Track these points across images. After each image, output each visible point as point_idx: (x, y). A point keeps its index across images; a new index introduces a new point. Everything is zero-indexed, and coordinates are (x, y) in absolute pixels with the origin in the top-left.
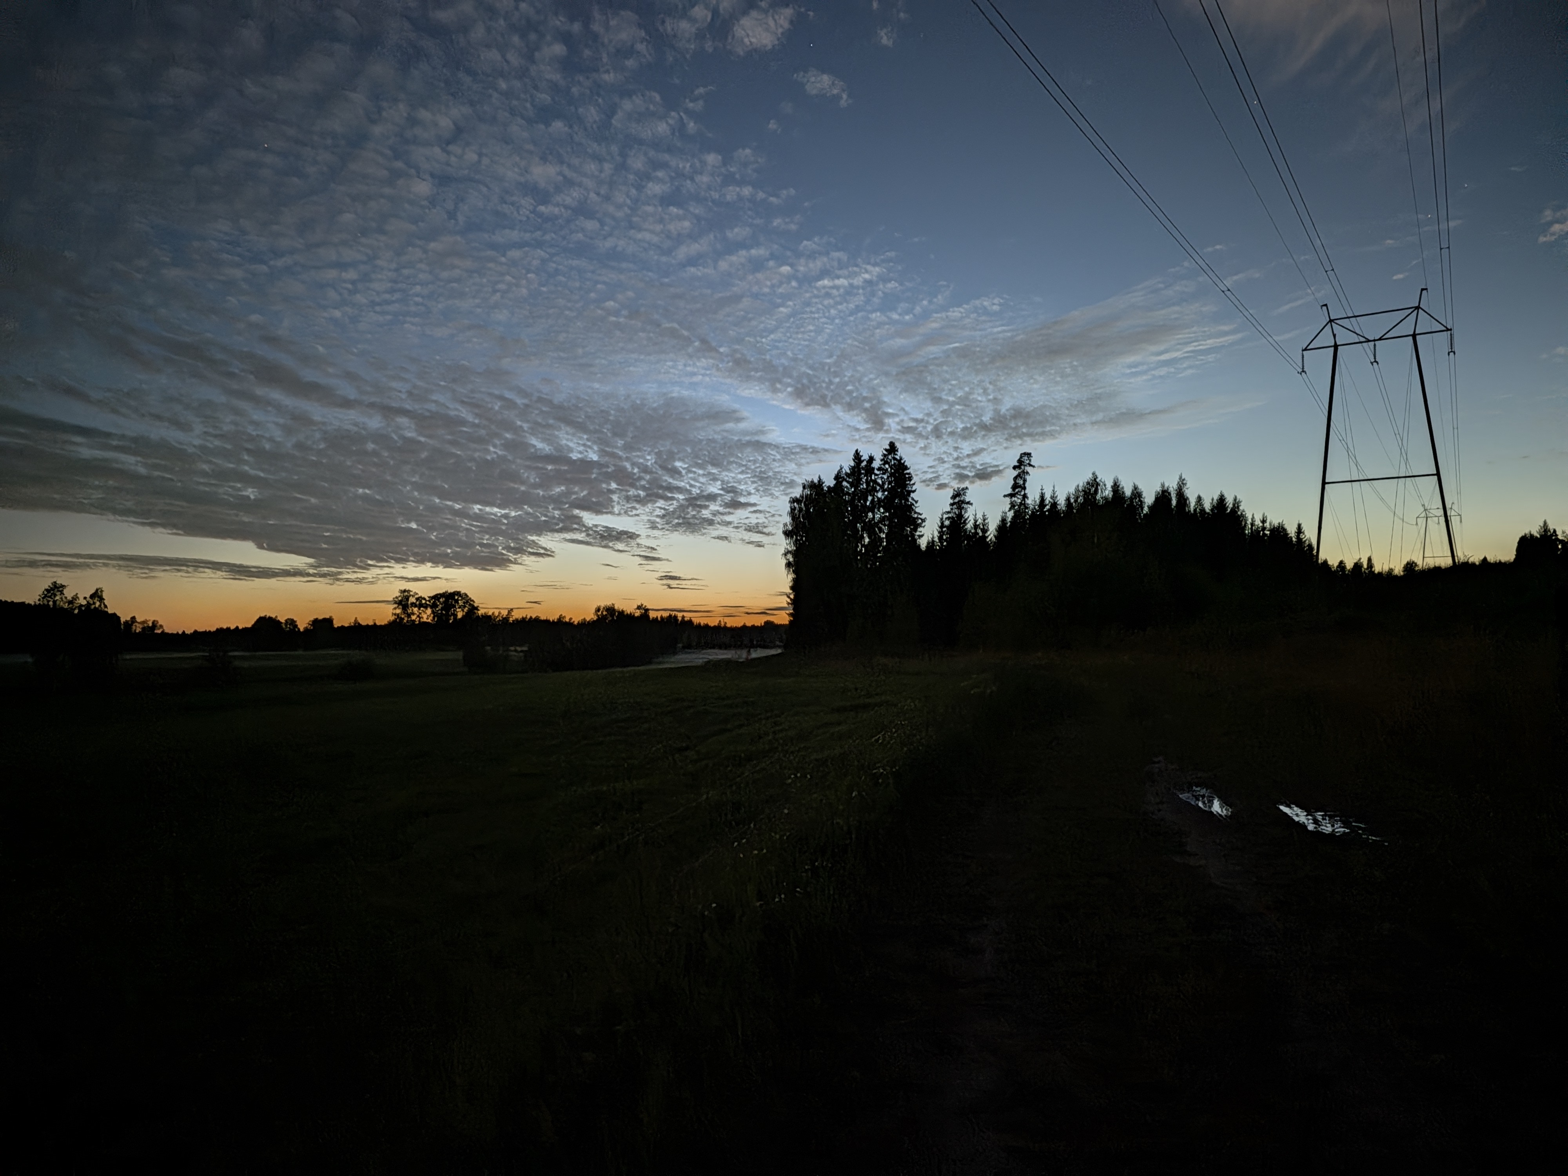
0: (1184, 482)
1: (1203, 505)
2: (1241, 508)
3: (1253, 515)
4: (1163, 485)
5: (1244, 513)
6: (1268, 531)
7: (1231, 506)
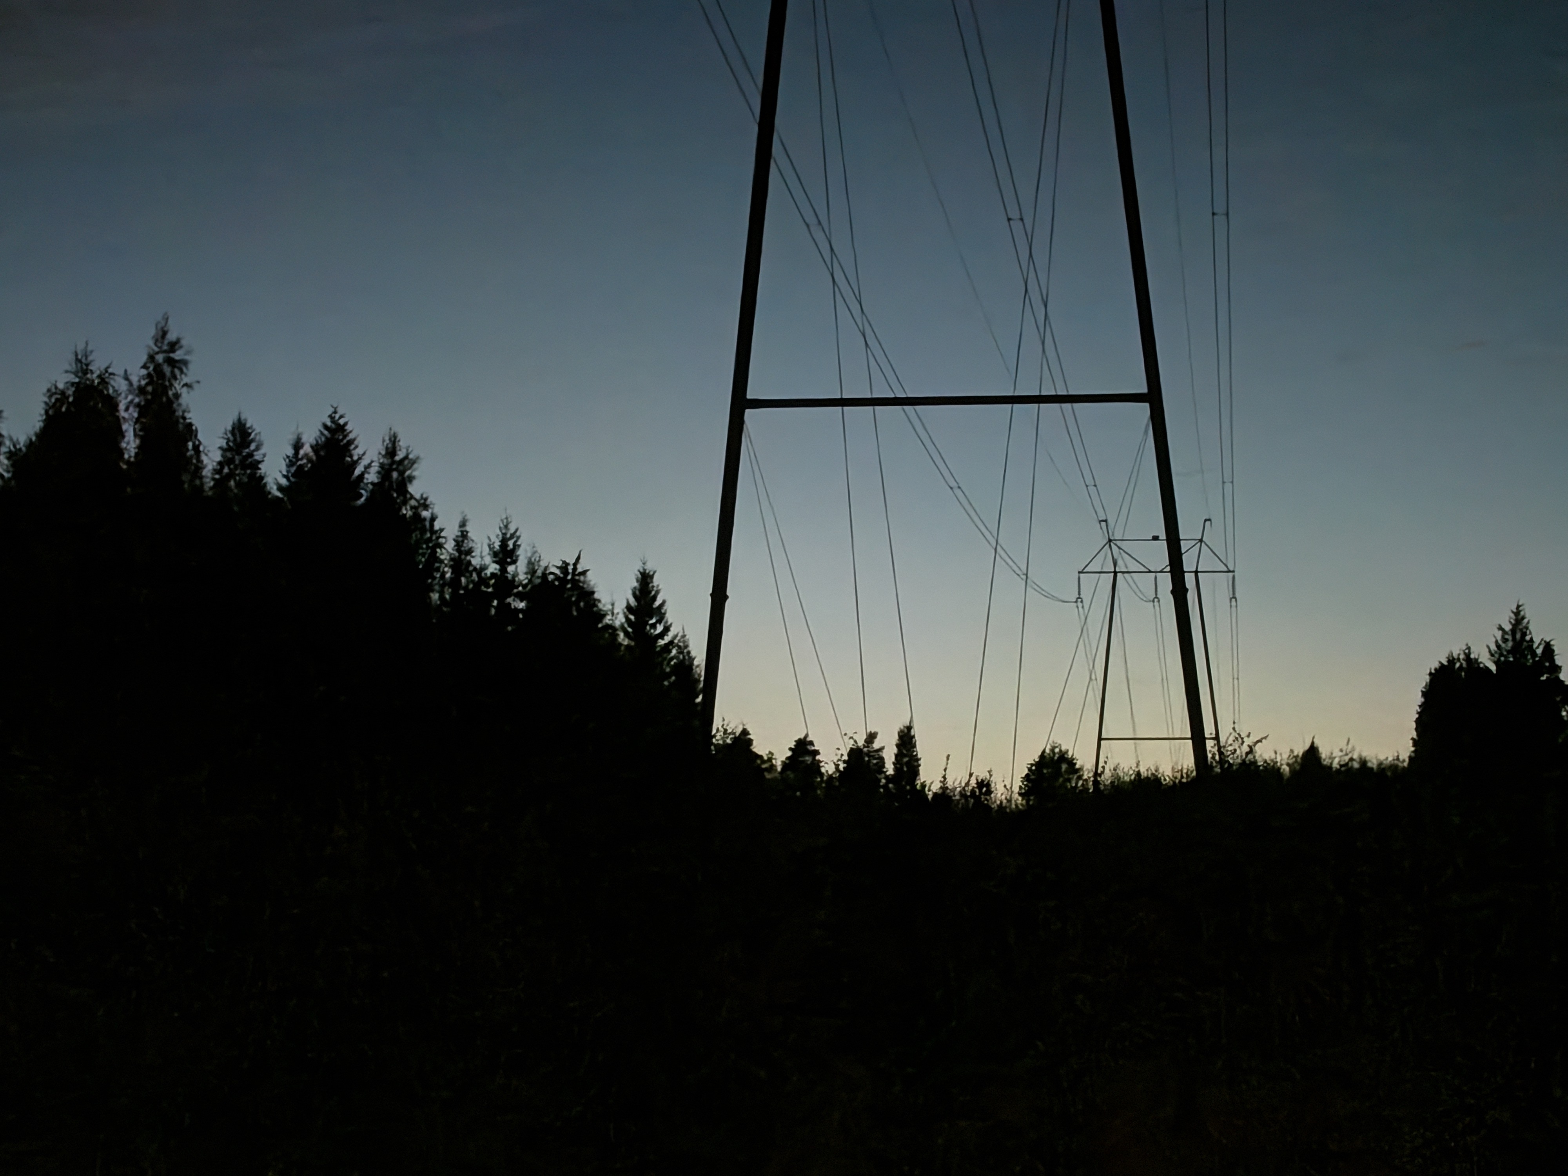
0: (177, 355)
1: (255, 465)
2: (415, 489)
3: (463, 524)
4: (82, 366)
5: (425, 514)
6: (521, 597)
7: (372, 477)
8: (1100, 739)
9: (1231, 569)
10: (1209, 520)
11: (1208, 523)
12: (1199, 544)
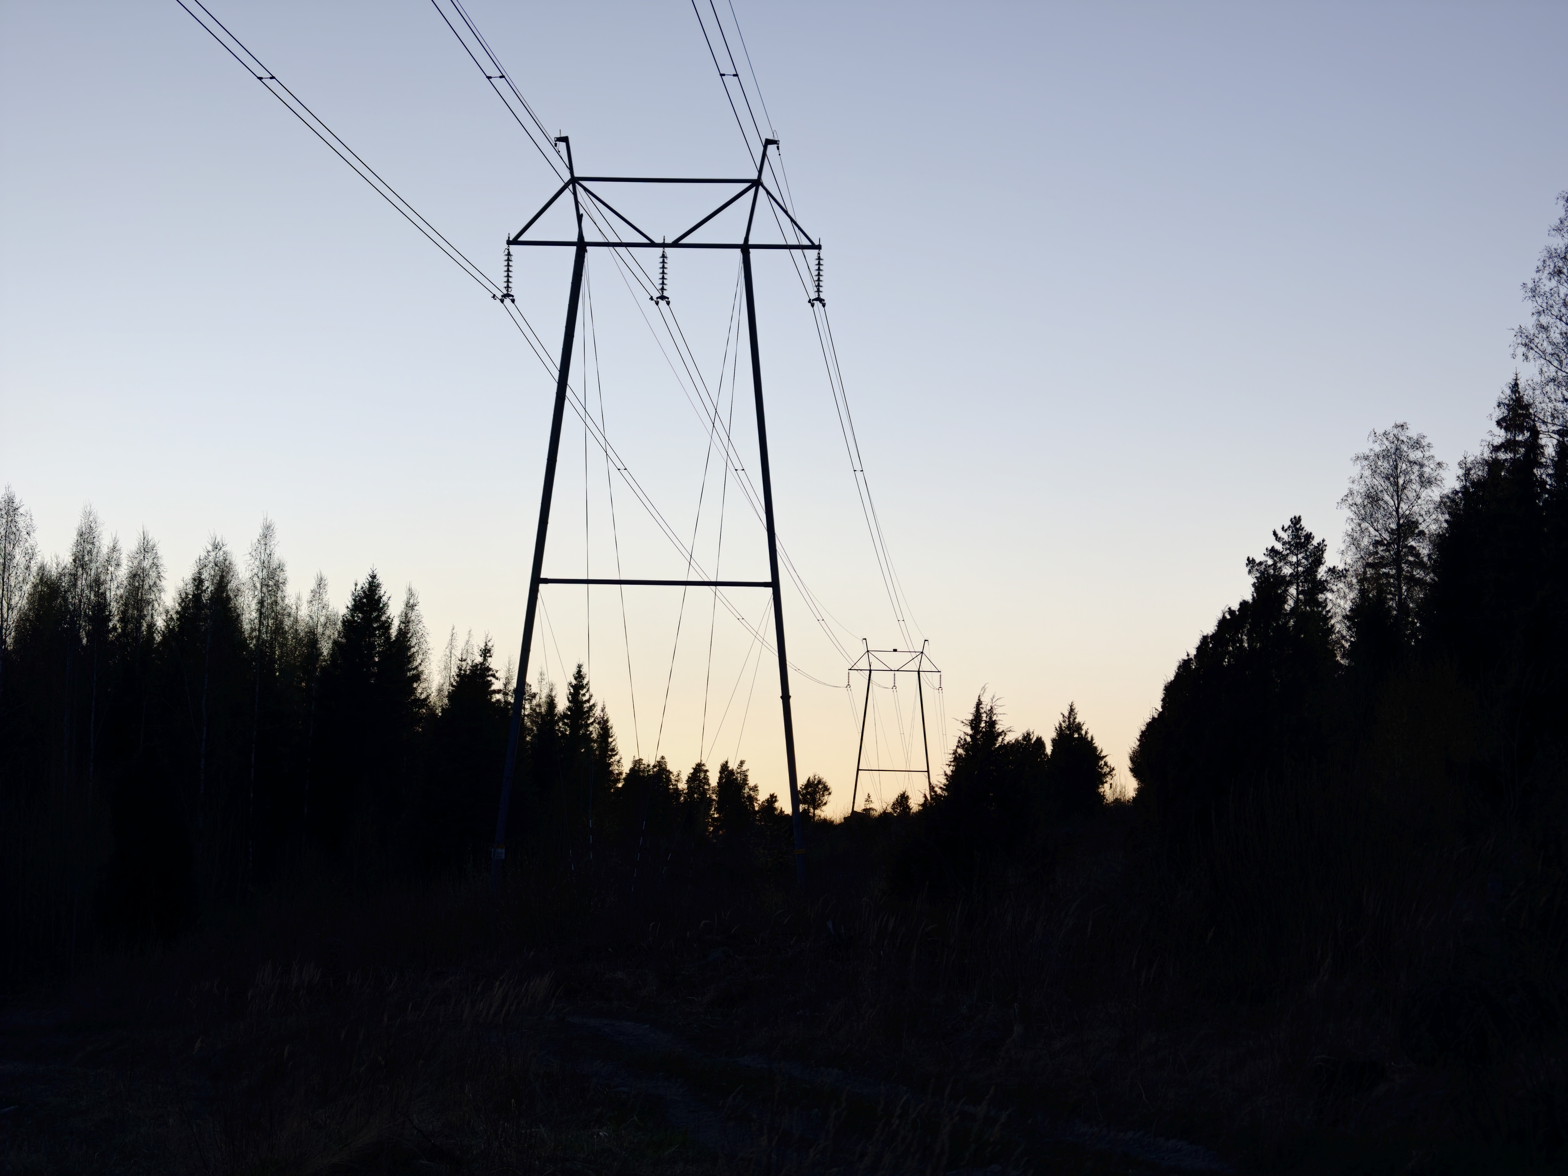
8: (858, 770)
12: (921, 654)
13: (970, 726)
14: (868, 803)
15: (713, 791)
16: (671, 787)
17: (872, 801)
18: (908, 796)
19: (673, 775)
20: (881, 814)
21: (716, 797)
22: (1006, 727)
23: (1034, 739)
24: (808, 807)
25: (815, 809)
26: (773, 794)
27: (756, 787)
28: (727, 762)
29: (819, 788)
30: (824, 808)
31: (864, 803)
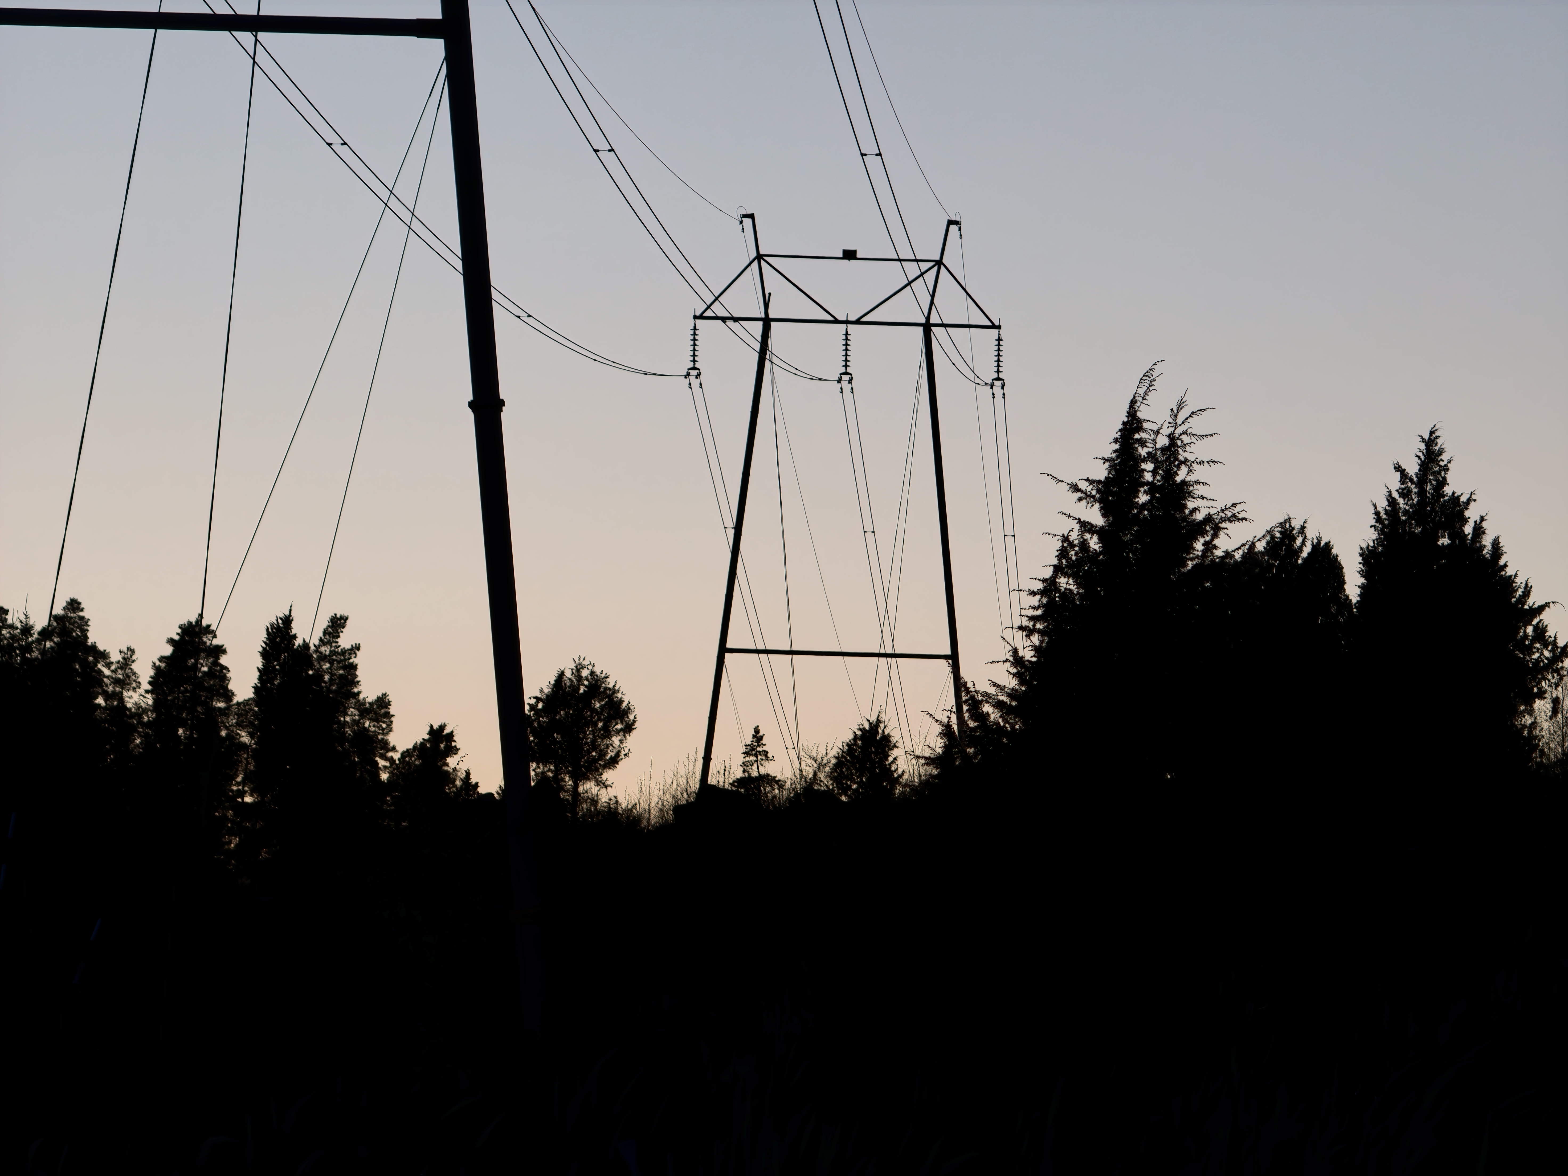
8: (723, 650)
9: (997, 324)
10: (957, 223)
11: (954, 228)
12: (936, 268)
13: (1100, 501)
14: (753, 758)
15: (239, 715)
16: (100, 701)
17: (766, 753)
18: (886, 738)
19: (108, 665)
20: (797, 795)
21: (251, 735)
22: (1220, 505)
23: (1307, 550)
24: (557, 772)
25: (579, 777)
26: (442, 727)
27: (383, 702)
28: (287, 620)
29: (593, 710)
30: (608, 775)
31: (740, 759)
